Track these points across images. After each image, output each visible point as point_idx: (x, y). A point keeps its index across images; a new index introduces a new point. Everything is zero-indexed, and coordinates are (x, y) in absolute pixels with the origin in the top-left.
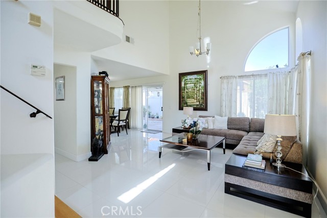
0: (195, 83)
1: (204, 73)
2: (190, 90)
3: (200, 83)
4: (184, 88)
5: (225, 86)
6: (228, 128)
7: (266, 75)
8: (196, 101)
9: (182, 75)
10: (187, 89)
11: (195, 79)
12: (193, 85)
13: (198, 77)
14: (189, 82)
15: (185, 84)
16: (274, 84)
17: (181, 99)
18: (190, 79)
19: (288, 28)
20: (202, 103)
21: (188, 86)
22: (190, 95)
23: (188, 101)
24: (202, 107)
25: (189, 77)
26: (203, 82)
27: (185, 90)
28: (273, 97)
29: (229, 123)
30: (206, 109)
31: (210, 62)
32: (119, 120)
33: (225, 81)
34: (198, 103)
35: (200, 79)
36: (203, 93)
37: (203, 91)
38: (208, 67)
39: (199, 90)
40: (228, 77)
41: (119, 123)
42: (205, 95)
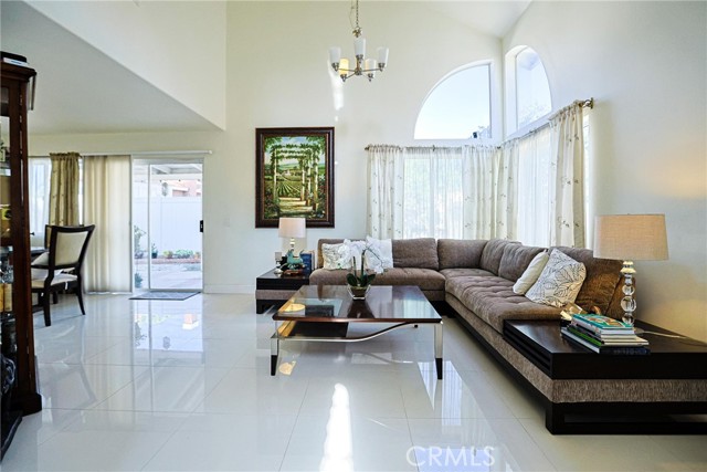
0: (302, 157)
1: (325, 134)
2: (288, 174)
3: (314, 157)
4: (272, 167)
5: (377, 167)
6: (395, 266)
7: (459, 150)
8: (304, 203)
9: (264, 135)
10: (280, 171)
11: (302, 146)
12: (296, 161)
13: (311, 143)
14: (287, 155)
15: (273, 159)
16: (473, 168)
17: (263, 199)
18: (288, 146)
19: (489, 64)
20: (321, 207)
21: (280, 163)
22: (288, 188)
23: (282, 204)
24: (322, 217)
25: (285, 141)
26: (322, 157)
27: (273, 174)
28: (473, 194)
29: (397, 255)
30: (331, 224)
31: (341, 109)
32: (51, 266)
33: (377, 156)
34: (310, 209)
35: (316, 148)
36: (324, 183)
37: (322, 177)
38: (336, 119)
39: (312, 176)
40: (384, 149)
41: (51, 276)
42: (328, 187)
